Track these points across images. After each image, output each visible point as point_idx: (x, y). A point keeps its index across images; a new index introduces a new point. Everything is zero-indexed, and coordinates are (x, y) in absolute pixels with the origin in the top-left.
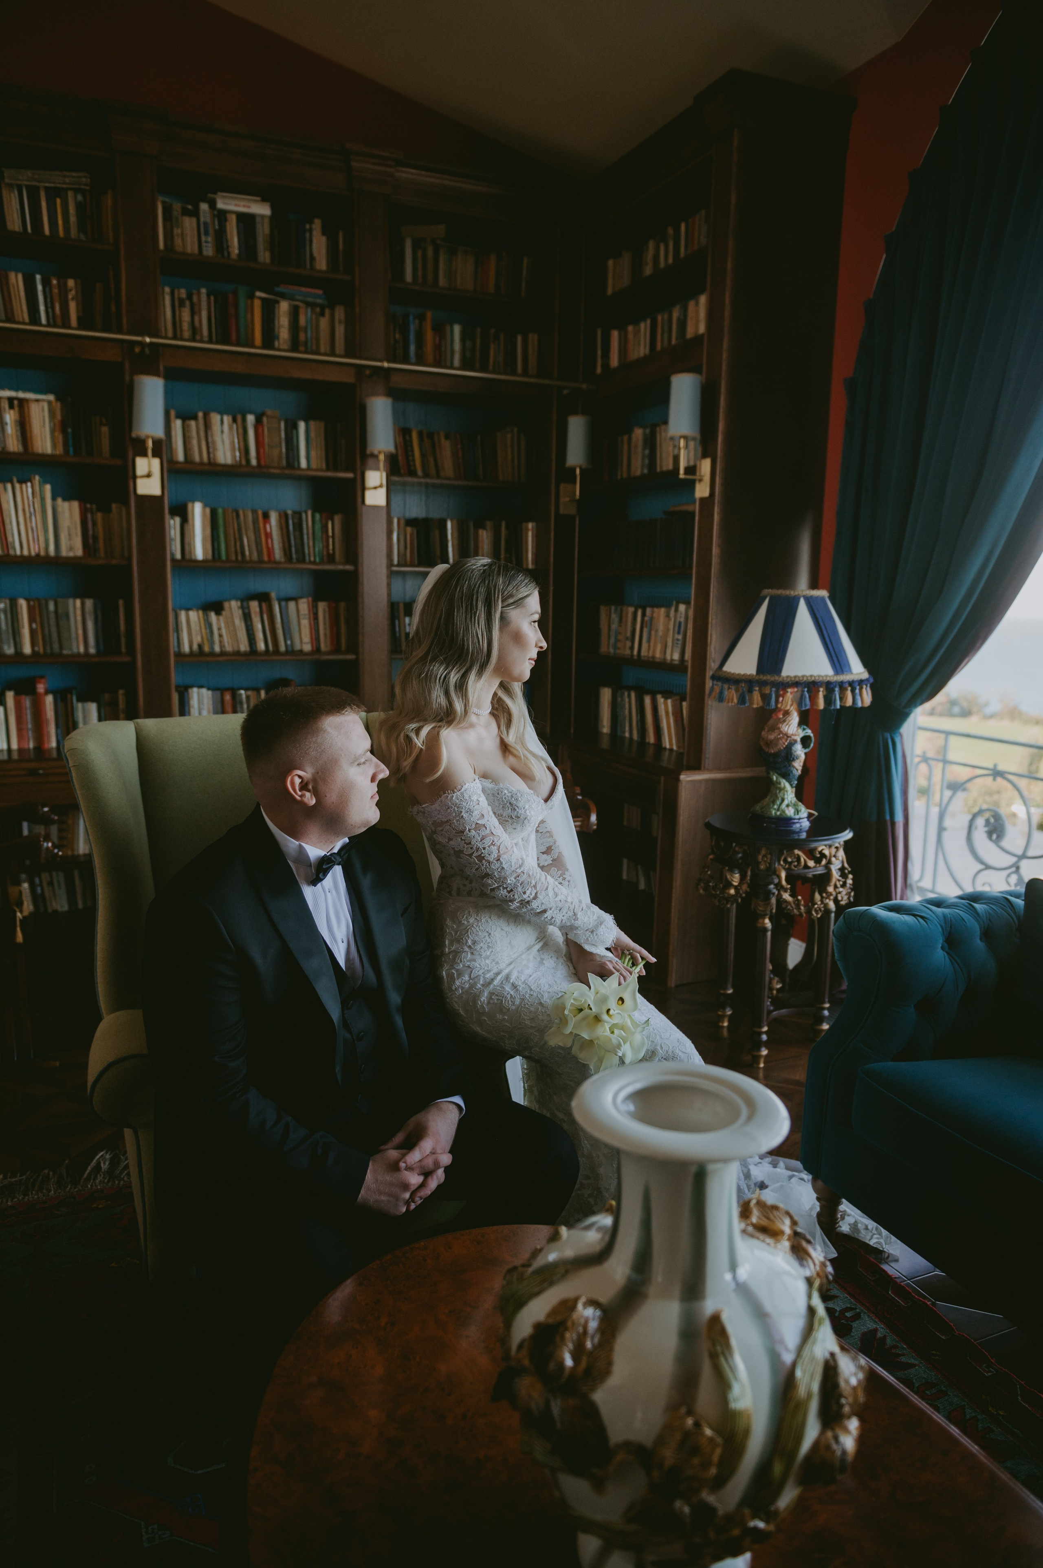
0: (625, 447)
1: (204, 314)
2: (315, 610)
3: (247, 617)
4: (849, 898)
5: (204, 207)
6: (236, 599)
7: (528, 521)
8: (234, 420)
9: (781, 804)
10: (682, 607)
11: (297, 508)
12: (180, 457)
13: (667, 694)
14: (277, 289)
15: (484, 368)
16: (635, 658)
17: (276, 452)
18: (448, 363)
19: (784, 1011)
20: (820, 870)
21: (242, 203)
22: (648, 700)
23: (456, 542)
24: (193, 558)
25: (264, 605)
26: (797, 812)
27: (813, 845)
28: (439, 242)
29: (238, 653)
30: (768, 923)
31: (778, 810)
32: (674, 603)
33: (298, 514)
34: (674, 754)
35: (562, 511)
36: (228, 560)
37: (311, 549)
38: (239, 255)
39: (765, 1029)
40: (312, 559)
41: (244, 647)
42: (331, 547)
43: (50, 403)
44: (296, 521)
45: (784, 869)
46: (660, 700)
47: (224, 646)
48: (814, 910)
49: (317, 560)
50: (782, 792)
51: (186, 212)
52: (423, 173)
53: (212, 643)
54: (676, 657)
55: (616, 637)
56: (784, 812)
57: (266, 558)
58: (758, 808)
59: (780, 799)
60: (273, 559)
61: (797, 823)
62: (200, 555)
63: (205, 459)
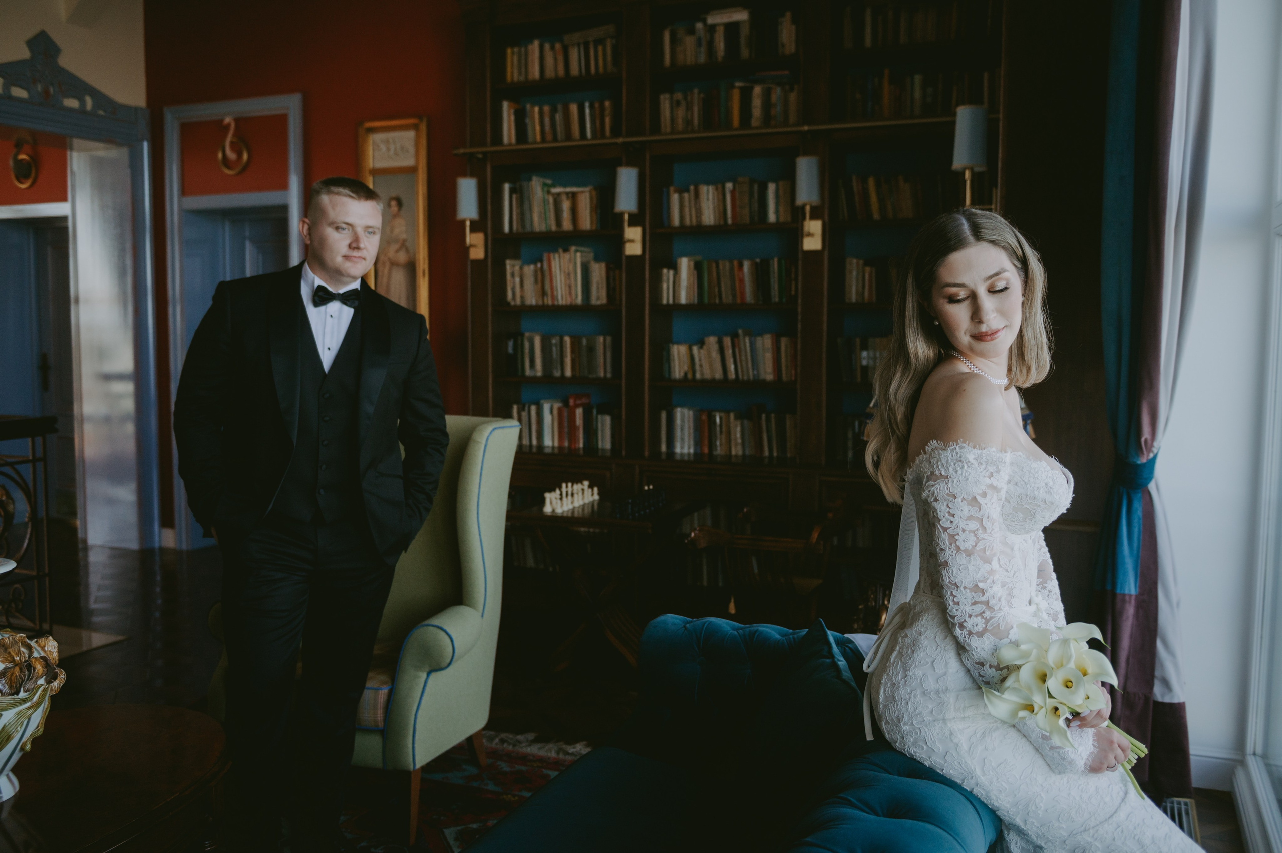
1: (696, 108)
2: (778, 344)
3: (722, 350)
5: (699, 25)
6: (715, 335)
12: (677, 223)
14: (753, 77)
17: (744, 212)
21: (725, 15)
24: (680, 302)
25: (735, 340)
29: (713, 381)
33: (766, 262)
37: (777, 292)
38: (725, 56)
40: (777, 300)
41: (718, 375)
42: (793, 289)
43: (590, 192)
44: (764, 268)
47: (704, 375)
49: (782, 301)
51: (686, 33)
53: (694, 372)
57: (739, 301)
60: (744, 302)
62: (683, 300)
63: (694, 223)
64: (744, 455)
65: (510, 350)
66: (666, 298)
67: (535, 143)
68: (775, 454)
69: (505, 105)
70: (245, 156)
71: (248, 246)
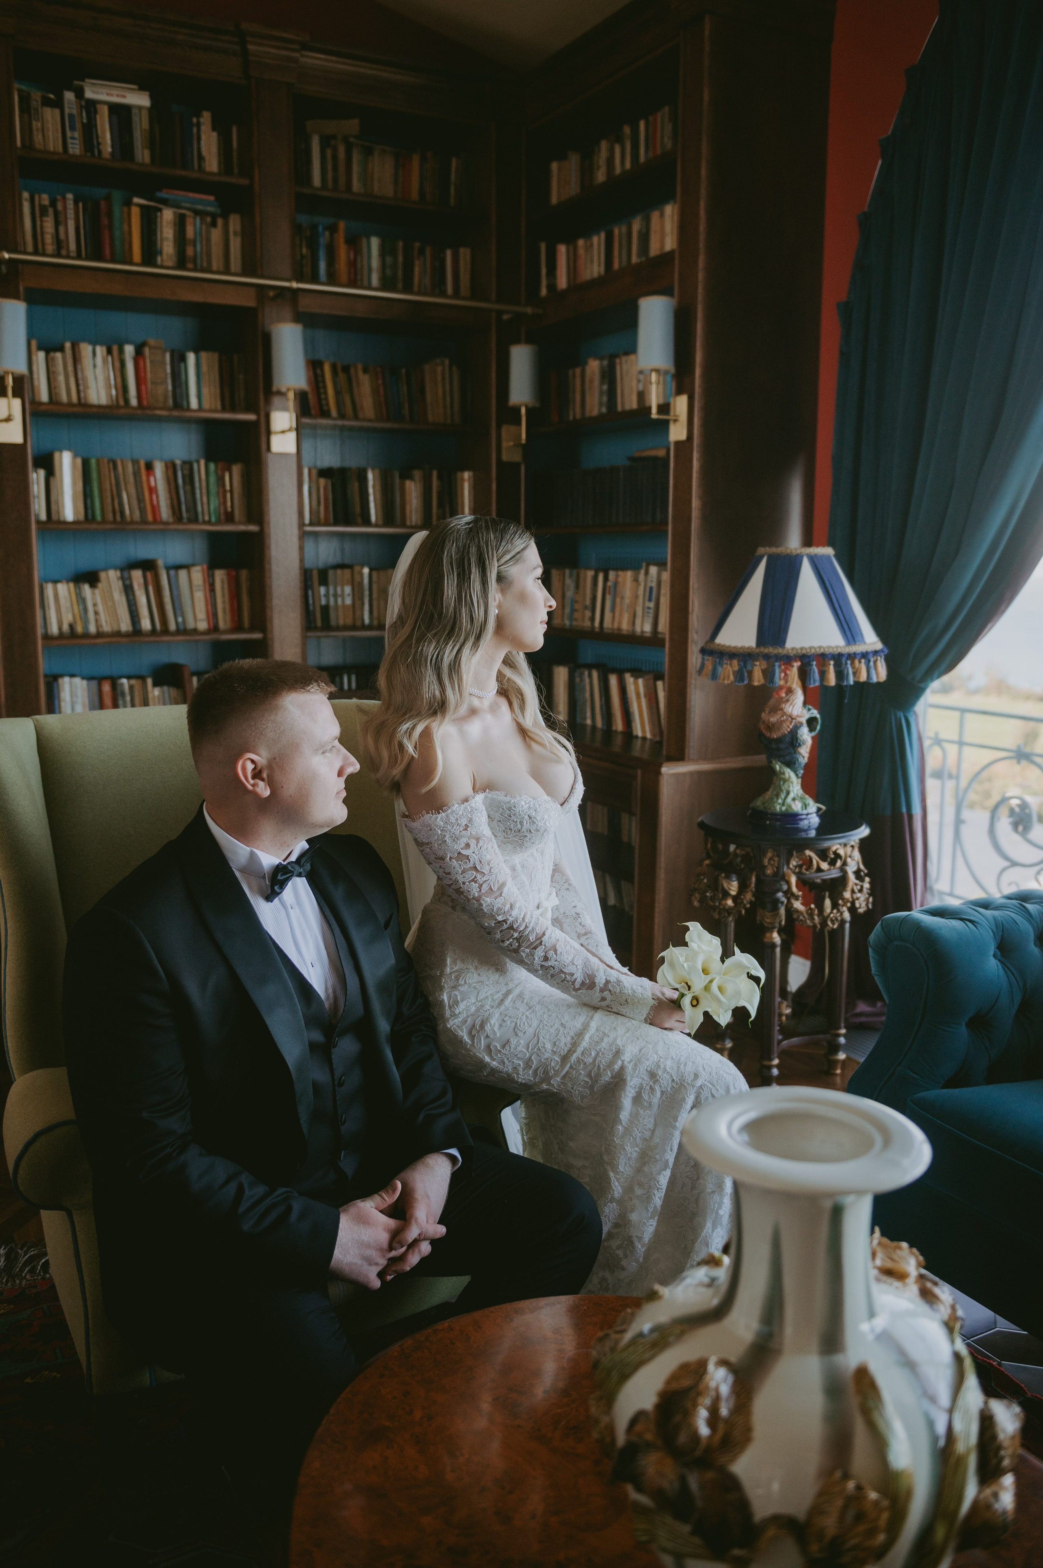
0: (578, 382)
1: (71, 224)
2: (211, 579)
3: (128, 590)
4: (867, 905)
5: (69, 96)
6: (115, 568)
7: (463, 470)
8: (109, 352)
9: (786, 798)
10: (653, 570)
11: (186, 457)
12: (44, 397)
13: (637, 672)
14: (159, 194)
15: (407, 288)
16: (597, 630)
17: (160, 390)
18: (366, 283)
19: (795, 1040)
20: (835, 874)
21: (115, 92)
22: (613, 680)
23: (378, 496)
24: (62, 519)
25: (149, 575)
26: (805, 806)
27: (826, 844)
28: (352, 140)
29: (118, 634)
30: (776, 938)
31: (783, 804)
32: (644, 564)
33: (188, 465)
34: (648, 743)
35: (505, 458)
36: (104, 521)
37: (206, 507)
38: (112, 154)
39: (776, 1062)
40: (207, 518)
41: (125, 625)
42: (229, 504)
44: (186, 472)
45: (794, 873)
46: (629, 679)
47: (101, 626)
48: (829, 919)
49: (213, 520)
50: (786, 784)
51: (47, 103)
52: (334, 58)
53: (86, 622)
54: (648, 628)
55: (572, 606)
56: (790, 806)
57: (150, 518)
58: (758, 803)
59: (785, 791)
60: (158, 519)
61: (805, 819)
62: (66, 515)
63: (74, 399)
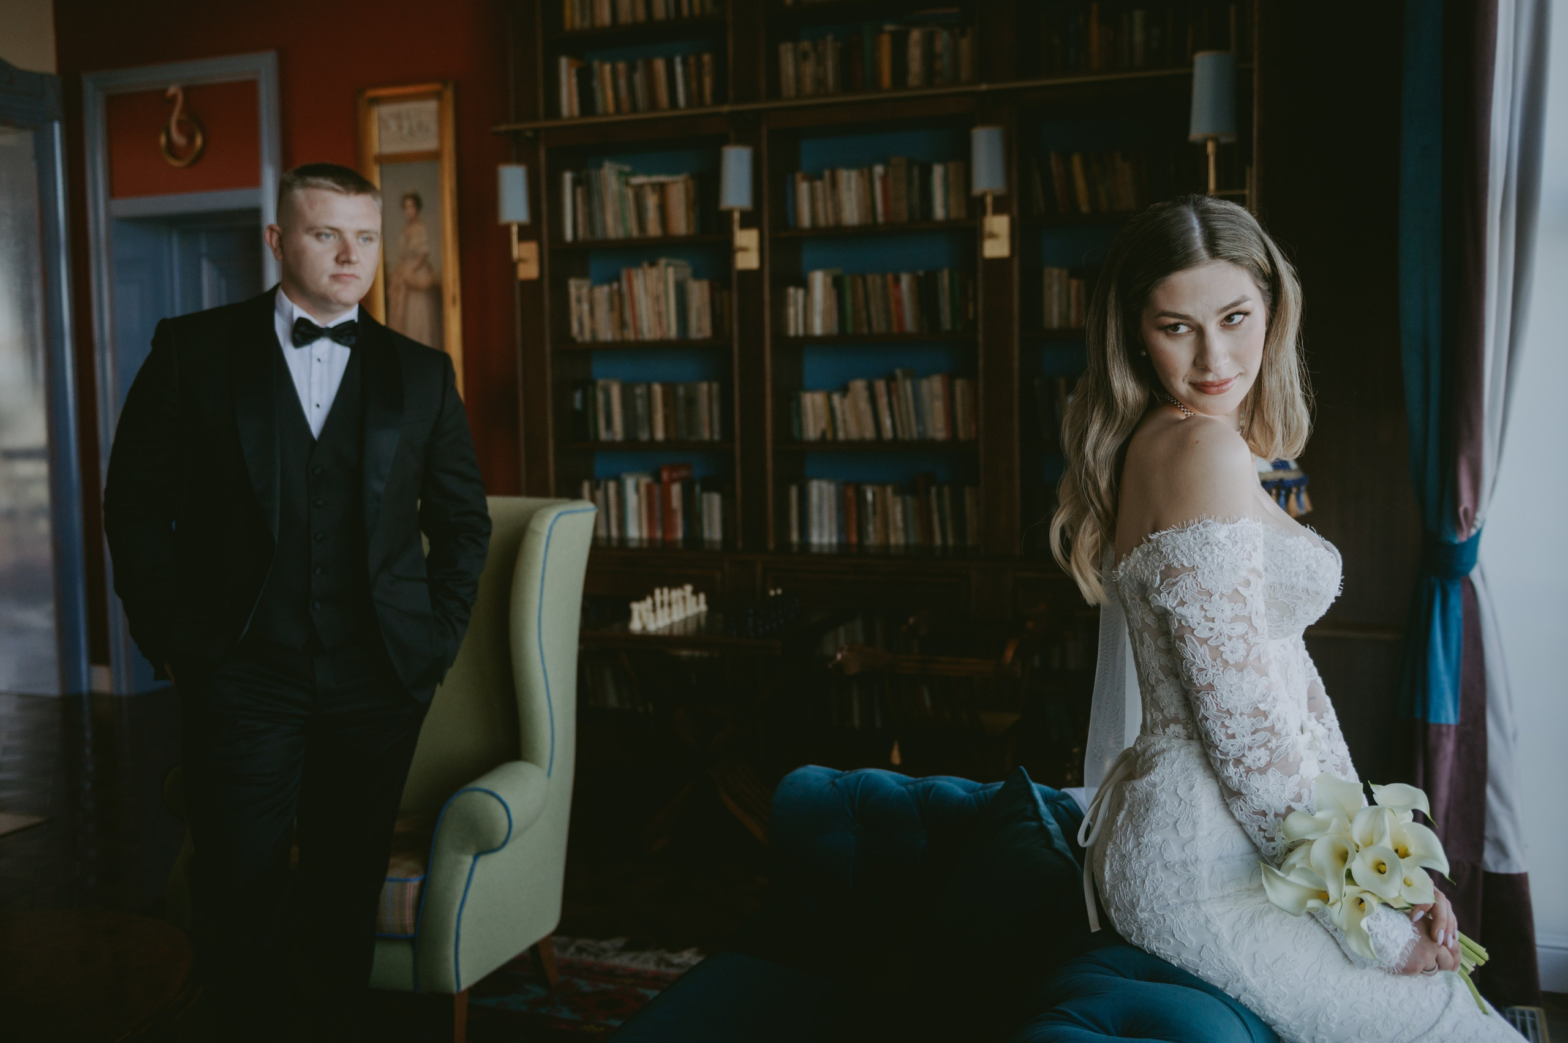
1: (830, 62)
2: (951, 388)
3: (873, 399)
6: (863, 378)
12: (807, 223)
14: (910, 17)
17: (901, 205)
24: (813, 333)
25: (892, 385)
29: (862, 442)
33: (932, 275)
36: (854, 333)
37: (948, 316)
40: (949, 327)
41: (871, 434)
44: (930, 283)
47: (849, 434)
49: (955, 328)
53: (835, 430)
57: (895, 330)
60: (903, 331)
62: (818, 329)
63: (831, 221)
64: (907, 546)
65: (578, 404)
66: (794, 327)
67: (606, 114)
68: (950, 541)
69: (564, 62)
70: (199, 141)
71: (205, 266)
